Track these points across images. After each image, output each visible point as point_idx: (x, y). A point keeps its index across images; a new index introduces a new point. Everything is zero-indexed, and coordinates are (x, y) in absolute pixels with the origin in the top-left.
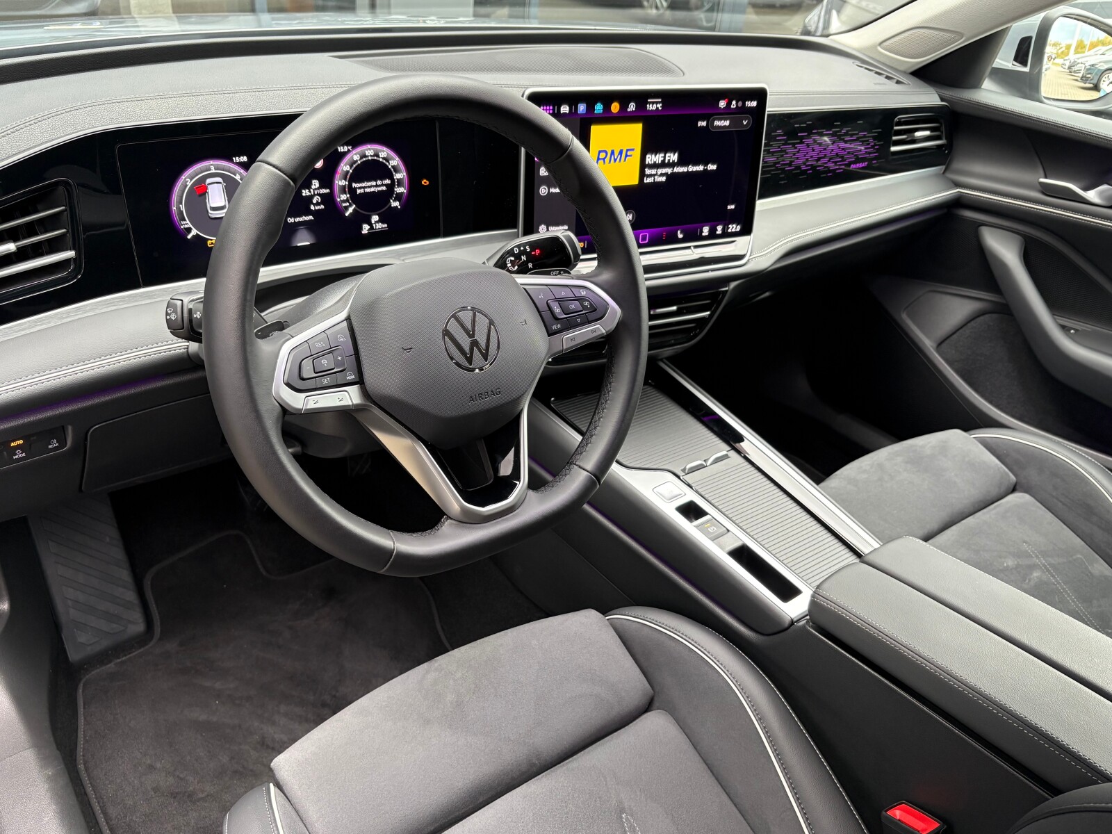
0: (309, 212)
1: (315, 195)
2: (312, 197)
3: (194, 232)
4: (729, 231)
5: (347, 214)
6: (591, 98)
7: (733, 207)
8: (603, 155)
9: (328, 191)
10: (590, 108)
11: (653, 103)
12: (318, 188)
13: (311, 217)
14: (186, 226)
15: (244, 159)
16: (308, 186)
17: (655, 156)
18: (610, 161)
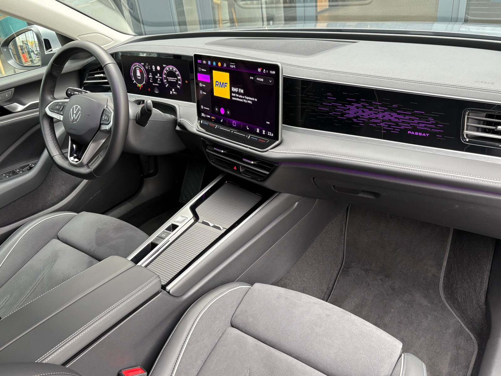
0: (157, 83)
2: (158, 79)
3: (135, 81)
4: (268, 135)
5: (166, 86)
6: (212, 59)
7: (269, 123)
8: (217, 83)
9: (161, 78)
10: (212, 63)
11: (232, 65)
12: (159, 76)
13: (158, 85)
14: (133, 79)
15: (143, 64)
16: (157, 76)
17: (235, 89)
18: (220, 87)
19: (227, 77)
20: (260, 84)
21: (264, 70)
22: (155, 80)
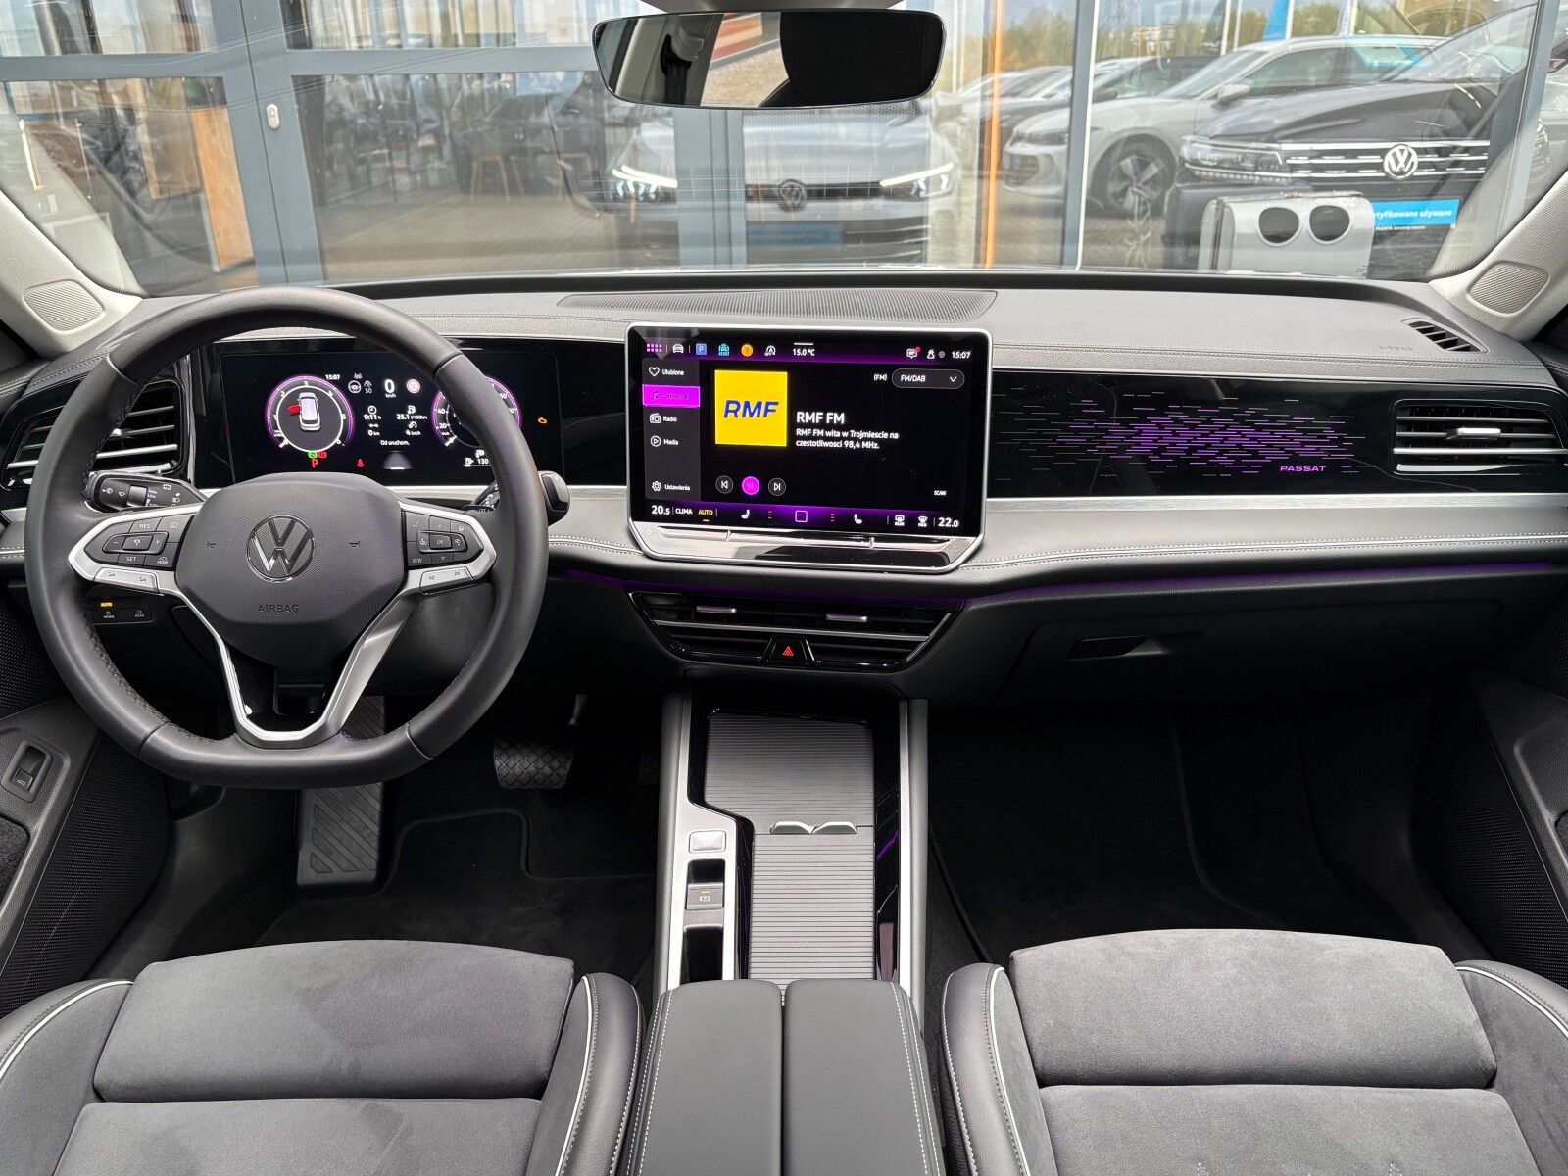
0: (404, 437)
1: (410, 420)
2: (407, 422)
3: (286, 442)
4: (940, 525)
5: (447, 444)
6: (712, 337)
7: (943, 493)
8: (733, 407)
9: (425, 417)
10: (713, 349)
11: (802, 347)
12: (414, 414)
13: (406, 443)
14: (279, 435)
15: (336, 377)
16: (404, 411)
17: (810, 414)
18: (744, 415)
19: (775, 385)
20: (914, 391)
21: (931, 352)
22: (392, 429)
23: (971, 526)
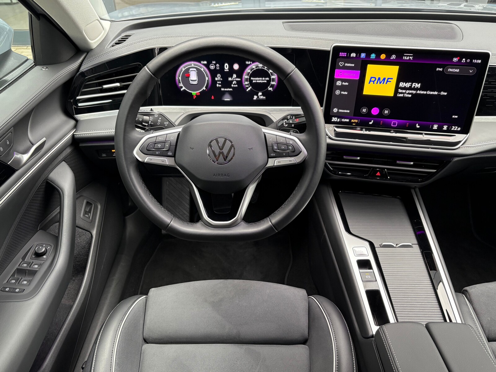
0: (230, 87)
1: (234, 80)
2: (232, 81)
3: (184, 88)
4: (452, 129)
5: (247, 90)
6: (369, 51)
7: (456, 117)
8: (373, 79)
9: (240, 79)
10: (368, 55)
11: (407, 56)
12: (236, 78)
13: (231, 89)
14: (181, 86)
15: (205, 62)
16: (232, 77)
17: (406, 83)
18: (377, 83)
19: (393, 71)
20: (454, 75)
21: (464, 59)
22: (226, 84)
23: (465, 130)
